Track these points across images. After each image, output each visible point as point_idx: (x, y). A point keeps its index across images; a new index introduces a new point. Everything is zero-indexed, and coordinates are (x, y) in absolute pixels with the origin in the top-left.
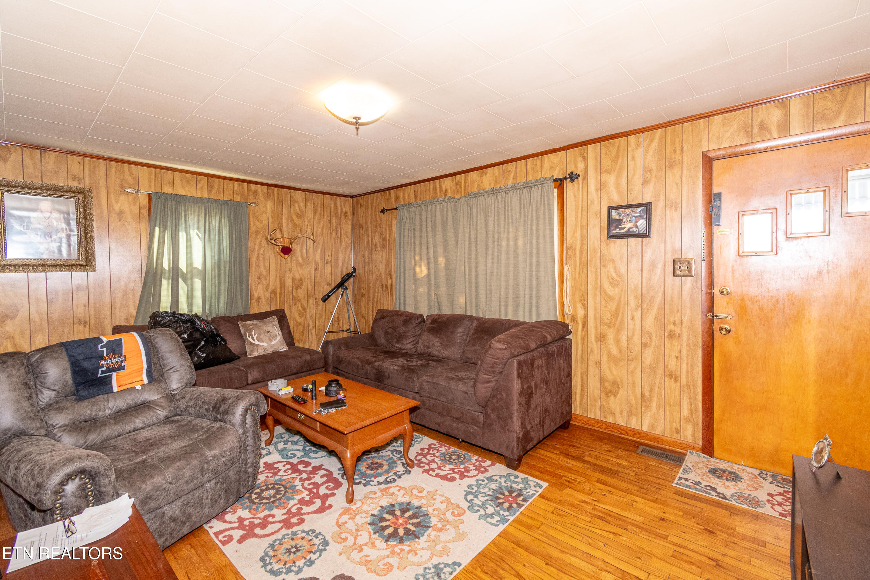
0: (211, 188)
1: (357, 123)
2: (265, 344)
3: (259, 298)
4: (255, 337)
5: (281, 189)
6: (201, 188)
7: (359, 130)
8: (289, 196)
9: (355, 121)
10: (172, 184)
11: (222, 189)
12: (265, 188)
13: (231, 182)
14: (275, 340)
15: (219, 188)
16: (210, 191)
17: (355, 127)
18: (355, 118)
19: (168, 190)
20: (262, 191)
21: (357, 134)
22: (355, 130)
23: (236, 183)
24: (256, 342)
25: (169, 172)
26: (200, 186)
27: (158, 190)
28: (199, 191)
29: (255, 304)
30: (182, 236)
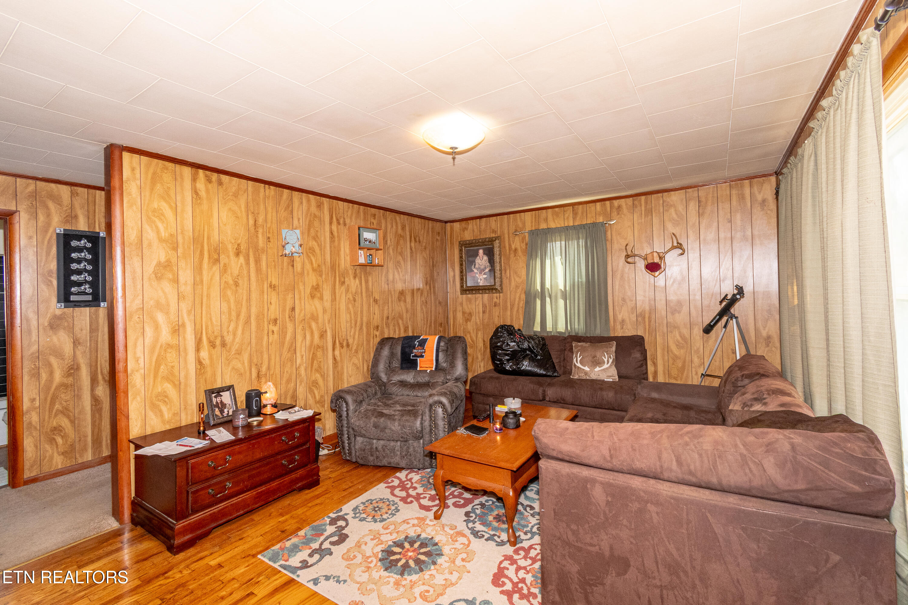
0: (575, 214)
1: (454, 153)
2: (587, 369)
3: (623, 321)
4: (579, 359)
5: (649, 196)
6: (568, 218)
7: (456, 160)
8: (661, 202)
9: (452, 150)
10: (546, 220)
11: (585, 214)
12: (630, 201)
13: (593, 204)
14: (599, 367)
15: (582, 213)
16: (574, 219)
17: (451, 156)
18: (452, 148)
19: (543, 226)
20: (626, 204)
21: (454, 165)
22: (452, 160)
23: (598, 204)
24: (579, 365)
25: (544, 211)
26: (566, 215)
27: (537, 227)
28: (566, 221)
29: (619, 327)
30: (548, 262)
